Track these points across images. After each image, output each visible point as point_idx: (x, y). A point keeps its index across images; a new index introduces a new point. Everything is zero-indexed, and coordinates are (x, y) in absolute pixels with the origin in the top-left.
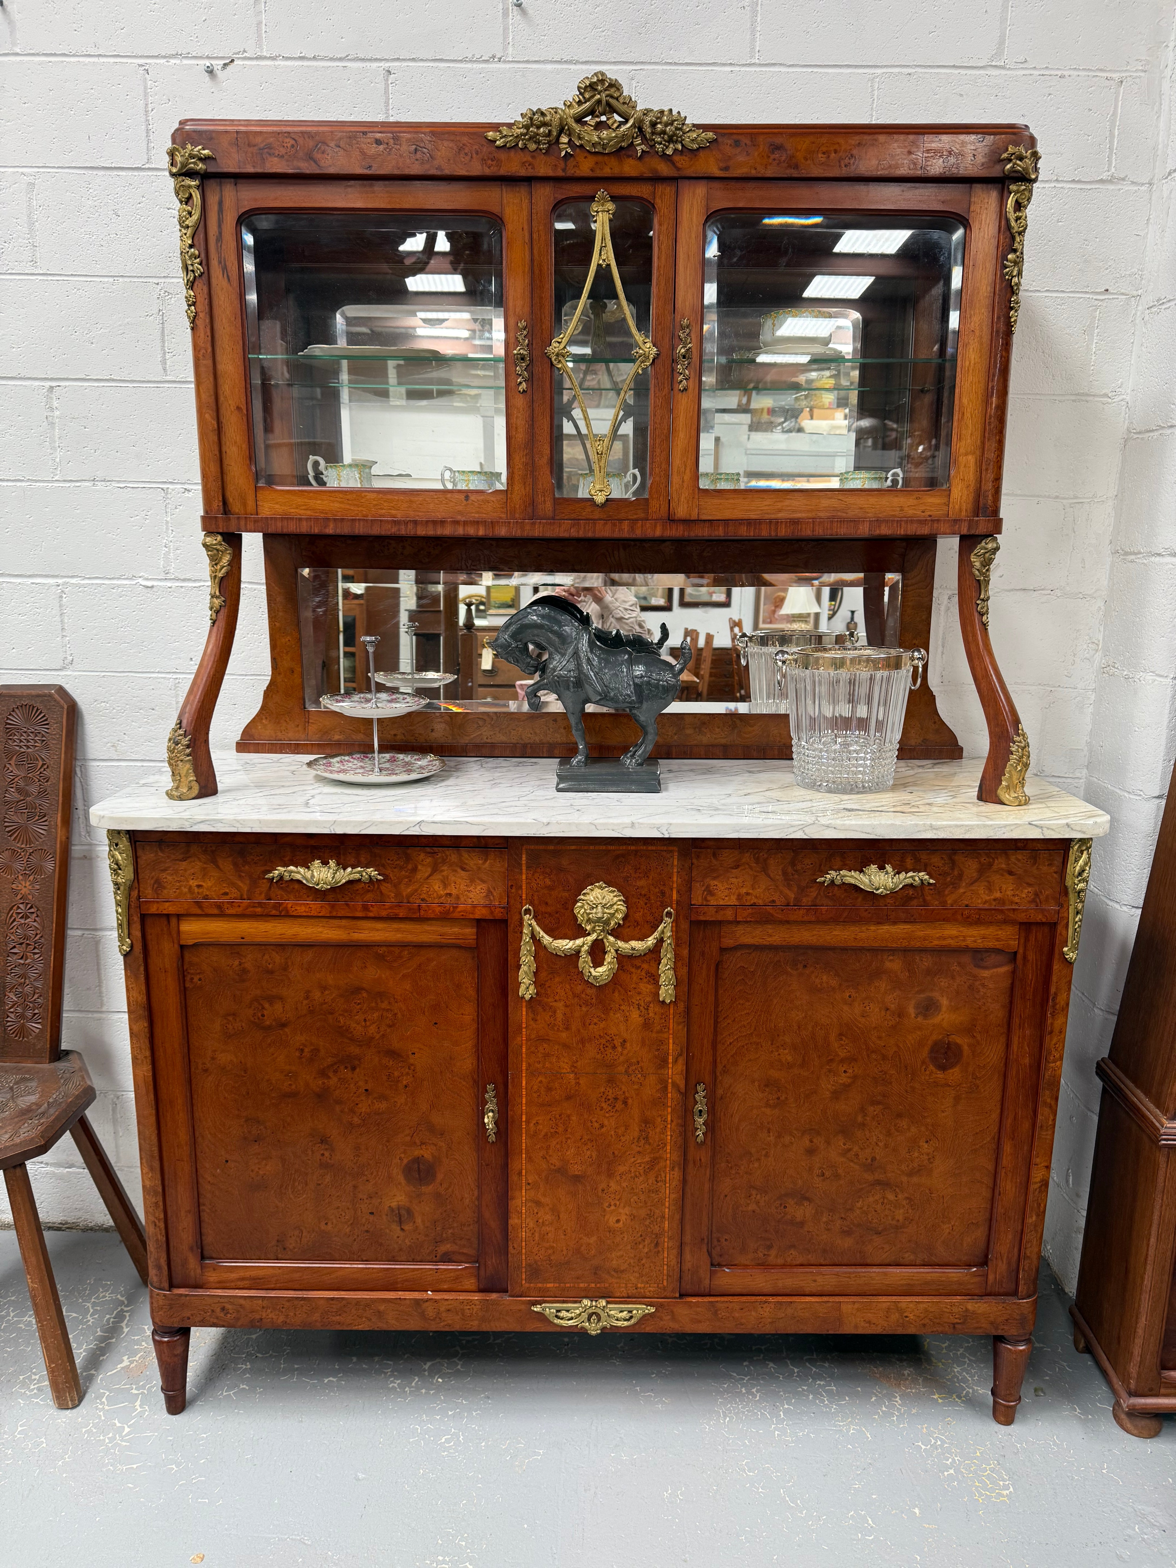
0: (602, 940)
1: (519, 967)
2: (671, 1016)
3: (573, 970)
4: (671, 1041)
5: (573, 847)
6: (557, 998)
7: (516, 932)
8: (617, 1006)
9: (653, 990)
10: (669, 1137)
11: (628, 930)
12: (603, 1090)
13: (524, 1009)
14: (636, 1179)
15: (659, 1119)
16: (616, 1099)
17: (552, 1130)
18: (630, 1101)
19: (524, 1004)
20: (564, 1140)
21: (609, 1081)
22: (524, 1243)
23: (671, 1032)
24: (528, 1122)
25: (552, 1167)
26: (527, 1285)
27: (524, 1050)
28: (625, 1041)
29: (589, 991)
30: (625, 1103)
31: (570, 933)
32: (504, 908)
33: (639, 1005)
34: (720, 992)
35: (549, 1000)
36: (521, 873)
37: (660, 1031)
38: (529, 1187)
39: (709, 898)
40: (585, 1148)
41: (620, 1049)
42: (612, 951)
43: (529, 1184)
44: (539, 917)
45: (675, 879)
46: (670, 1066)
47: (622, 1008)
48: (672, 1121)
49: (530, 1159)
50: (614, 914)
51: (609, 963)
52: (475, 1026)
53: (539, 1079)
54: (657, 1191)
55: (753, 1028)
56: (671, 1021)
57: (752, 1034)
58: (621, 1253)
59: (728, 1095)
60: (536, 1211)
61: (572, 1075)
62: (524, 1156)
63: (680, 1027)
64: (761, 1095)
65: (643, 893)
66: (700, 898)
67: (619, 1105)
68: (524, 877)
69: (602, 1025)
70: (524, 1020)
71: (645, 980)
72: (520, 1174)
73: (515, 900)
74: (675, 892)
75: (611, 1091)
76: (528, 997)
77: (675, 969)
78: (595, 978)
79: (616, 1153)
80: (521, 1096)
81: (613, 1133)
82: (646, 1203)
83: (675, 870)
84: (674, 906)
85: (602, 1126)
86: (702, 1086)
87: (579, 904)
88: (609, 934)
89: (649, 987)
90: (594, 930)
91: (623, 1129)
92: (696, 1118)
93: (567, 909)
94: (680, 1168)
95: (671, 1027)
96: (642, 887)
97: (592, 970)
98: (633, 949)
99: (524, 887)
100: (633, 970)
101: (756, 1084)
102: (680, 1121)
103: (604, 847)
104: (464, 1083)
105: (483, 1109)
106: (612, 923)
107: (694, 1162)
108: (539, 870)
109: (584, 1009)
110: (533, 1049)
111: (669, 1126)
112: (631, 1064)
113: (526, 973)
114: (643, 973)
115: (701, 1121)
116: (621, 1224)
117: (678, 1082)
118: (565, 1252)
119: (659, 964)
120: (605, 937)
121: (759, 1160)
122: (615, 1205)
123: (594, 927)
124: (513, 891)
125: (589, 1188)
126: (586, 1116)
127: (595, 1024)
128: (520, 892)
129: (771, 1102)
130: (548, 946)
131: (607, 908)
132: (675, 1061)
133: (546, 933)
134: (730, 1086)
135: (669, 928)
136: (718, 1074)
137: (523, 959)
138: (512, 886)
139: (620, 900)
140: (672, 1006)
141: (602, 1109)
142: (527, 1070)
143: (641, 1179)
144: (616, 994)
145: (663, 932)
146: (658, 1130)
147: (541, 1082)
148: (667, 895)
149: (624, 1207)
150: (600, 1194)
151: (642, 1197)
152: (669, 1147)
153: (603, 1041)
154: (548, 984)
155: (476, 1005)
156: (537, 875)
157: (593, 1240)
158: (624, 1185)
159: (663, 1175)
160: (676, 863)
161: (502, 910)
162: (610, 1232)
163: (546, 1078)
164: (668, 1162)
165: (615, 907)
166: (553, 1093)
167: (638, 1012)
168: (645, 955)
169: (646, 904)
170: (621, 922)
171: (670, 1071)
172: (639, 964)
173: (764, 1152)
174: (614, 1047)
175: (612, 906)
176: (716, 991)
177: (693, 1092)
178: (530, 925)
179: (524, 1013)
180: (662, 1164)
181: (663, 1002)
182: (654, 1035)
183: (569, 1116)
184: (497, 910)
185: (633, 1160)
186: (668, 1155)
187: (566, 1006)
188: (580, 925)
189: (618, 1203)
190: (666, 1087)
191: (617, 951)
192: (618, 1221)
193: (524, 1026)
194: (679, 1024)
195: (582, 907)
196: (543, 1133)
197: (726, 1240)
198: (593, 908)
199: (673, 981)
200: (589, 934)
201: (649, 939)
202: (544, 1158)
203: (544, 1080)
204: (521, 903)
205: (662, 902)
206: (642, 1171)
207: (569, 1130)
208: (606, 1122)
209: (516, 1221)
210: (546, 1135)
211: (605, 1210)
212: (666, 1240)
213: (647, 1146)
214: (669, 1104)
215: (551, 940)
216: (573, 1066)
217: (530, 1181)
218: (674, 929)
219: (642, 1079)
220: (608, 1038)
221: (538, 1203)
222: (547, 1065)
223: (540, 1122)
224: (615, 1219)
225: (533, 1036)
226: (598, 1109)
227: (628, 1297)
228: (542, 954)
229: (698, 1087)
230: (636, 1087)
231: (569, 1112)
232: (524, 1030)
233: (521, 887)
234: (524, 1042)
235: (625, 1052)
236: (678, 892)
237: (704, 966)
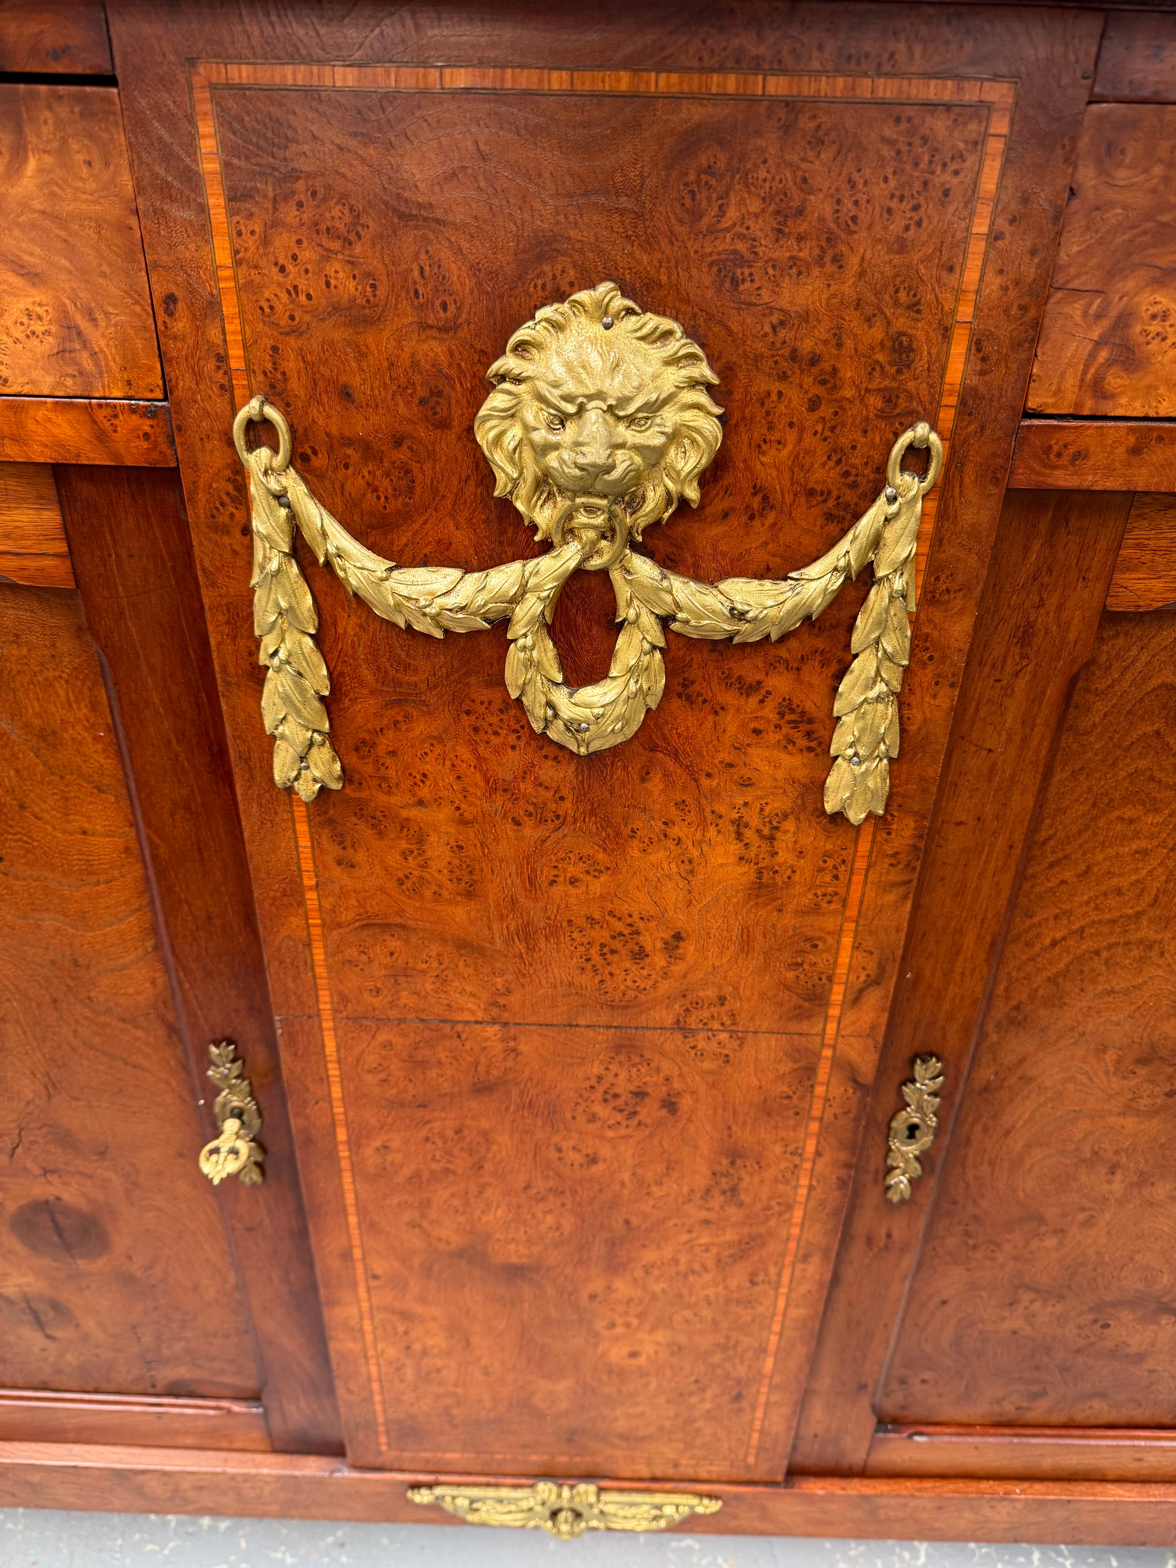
0: (603, 573)
1: (258, 675)
2: (861, 864)
3: (486, 694)
4: (847, 941)
5: (461, 78)
6: (424, 792)
7: (225, 530)
8: (658, 825)
9: (802, 774)
10: (803, 1192)
11: (717, 530)
12: (596, 1069)
13: (302, 828)
14: (691, 1278)
15: (778, 1149)
16: (640, 1095)
17: (434, 1166)
18: (686, 1103)
19: (300, 812)
20: (473, 1190)
21: (618, 1048)
22: (376, 1386)
23: (852, 912)
24: (356, 1143)
25: (442, 1246)
26: (394, 1453)
27: (319, 955)
28: (678, 937)
29: (549, 772)
30: (670, 1105)
31: (462, 538)
32: (150, 413)
33: (739, 825)
34: (1059, 776)
35: (395, 800)
36: (204, 231)
37: (815, 909)
38: (374, 1283)
39: (1114, 380)
40: (538, 1210)
41: (660, 960)
42: (648, 621)
43: (375, 1277)
44: (319, 461)
45: (971, 275)
46: (834, 1012)
47: (675, 831)
48: (818, 1154)
49: (370, 1227)
50: (660, 452)
51: (631, 670)
52: (137, 871)
53: (382, 1037)
54: (749, 1303)
55: (1147, 899)
56: (858, 879)
57: (1138, 915)
58: (640, 1409)
59: (1011, 1081)
60: (401, 1328)
61: (492, 1030)
62: (353, 1220)
63: (891, 897)
64: (1116, 1083)
65: (807, 346)
66: (1071, 383)
67: (650, 1111)
68: (223, 257)
69: (597, 886)
70: (307, 865)
71: (774, 737)
72: (347, 1255)
73: (198, 376)
74: (959, 349)
75: (623, 1075)
76: (306, 790)
77: (902, 700)
78: (573, 727)
79: (635, 1221)
80: (325, 1080)
81: (626, 1176)
82: (715, 1322)
83: (981, 227)
84: (947, 416)
85: (593, 1160)
86: (935, 1065)
87: (497, 400)
88: (636, 547)
89: (786, 760)
90: (569, 532)
91: (660, 1168)
92: (895, 1144)
93: (444, 425)
94: (826, 1258)
95: (855, 896)
96: (805, 317)
97: (560, 697)
98: (738, 615)
99: (229, 308)
100: (729, 698)
101: (1110, 1056)
102: (843, 1156)
103: (623, 81)
104: (139, 1033)
105: (209, 1105)
106: (653, 498)
107: (869, 1241)
108: (290, 214)
109: (531, 832)
110: (351, 953)
111: (807, 1165)
112: (697, 1004)
113: (286, 699)
114: (769, 711)
115: (912, 1150)
116: (642, 1360)
117: (854, 1056)
118: (488, 1404)
119: (839, 676)
120: (618, 558)
121: (1061, 1232)
122: (628, 1325)
123: (569, 516)
124: (181, 325)
125: (550, 1290)
126: (540, 1135)
127: (573, 881)
128: (214, 334)
129: (1145, 1101)
130: (368, 593)
131: (631, 420)
132: (856, 999)
133: (358, 535)
134: (1022, 1061)
135: (909, 522)
136: (990, 1027)
137: (269, 643)
138: (170, 299)
139: (693, 384)
140: (869, 829)
141: (593, 1118)
142: (336, 1011)
143: (707, 1277)
144: (656, 784)
145: (876, 542)
146: (771, 1173)
147: (388, 1045)
148: (921, 364)
149: (652, 1330)
150: (584, 1302)
151: (706, 1312)
152: (798, 1214)
153: (602, 935)
154: (384, 743)
155: (124, 803)
156: (283, 242)
157: (564, 1386)
158: (657, 1287)
159: (773, 1270)
160: (989, 183)
161: (146, 425)
162: (610, 1372)
163: (404, 1035)
164: (793, 1245)
165: (670, 417)
166: (433, 1074)
167: (735, 848)
168: (784, 638)
169: (814, 404)
170: (693, 493)
171: (831, 1027)
172: (751, 677)
173: (1081, 1217)
174: (640, 955)
175: (653, 408)
176: (1047, 775)
177: (897, 1078)
178: (280, 497)
179: (304, 842)
180: (772, 1248)
181: (839, 817)
182: (788, 920)
183: (485, 1134)
184: (127, 424)
185: (685, 1237)
186: (795, 1231)
187: (463, 822)
188: (506, 505)
189: (635, 1322)
190: (811, 1070)
191: (665, 621)
192: (634, 1355)
193: (309, 881)
194: (885, 888)
195: (511, 414)
196: (407, 1171)
197: (924, 1381)
198: (563, 419)
199: (891, 744)
200: (546, 547)
201: (813, 570)
202: (414, 1225)
203: (397, 1040)
204: (227, 389)
205: (890, 398)
206: (710, 1264)
207: (488, 1166)
208: (606, 1151)
209: (350, 1345)
210: (417, 1174)
211: (596, 1334)
212: (764, 1390)
213: (732, 1210)
214: (816, 1113)
215: (378, 565)
216: (495, 1004)
217: (379, 1272)
218: (929, 527)
219: (735, 1044)
220: (619, 926)
221: (406, 1316)
222: (405, 998)
223: (395, 1144)
224: (625, 1350)
225: (346, 916)
226: (581, 1118)
227: (654, 1479)
228: (348, 624)
229: (919, 1069)
230: (707, 1065)
231: (485, 1124)
232: (311, 895)
233: (213, 306)
234: (316, 932)
235: (678, 968)
236: (977, 344)
237: (1021, 684)
